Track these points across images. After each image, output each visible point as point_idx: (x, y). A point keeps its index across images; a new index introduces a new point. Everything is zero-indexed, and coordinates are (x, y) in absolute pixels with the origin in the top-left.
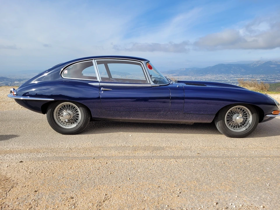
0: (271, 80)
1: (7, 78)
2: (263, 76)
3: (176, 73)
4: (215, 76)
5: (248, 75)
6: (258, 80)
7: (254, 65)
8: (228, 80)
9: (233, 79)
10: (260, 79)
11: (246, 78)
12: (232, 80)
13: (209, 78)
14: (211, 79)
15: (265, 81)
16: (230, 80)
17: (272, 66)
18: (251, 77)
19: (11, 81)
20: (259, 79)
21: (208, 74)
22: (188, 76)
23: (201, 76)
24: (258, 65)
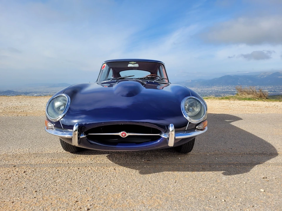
0: (279, 91)
1: (13, 92)
2: (270, 88)
5: (256, 87)
6: (266, 92)
7: (262, 76)
8: (235, 92)
13: (216, 89)
14: (218, 91)
15: (273, 92)
17: (280, 77)
20: (267, 90)
21: (215, 85)
22: (194, 87)
23: (207, 87)
24: (265, 76)
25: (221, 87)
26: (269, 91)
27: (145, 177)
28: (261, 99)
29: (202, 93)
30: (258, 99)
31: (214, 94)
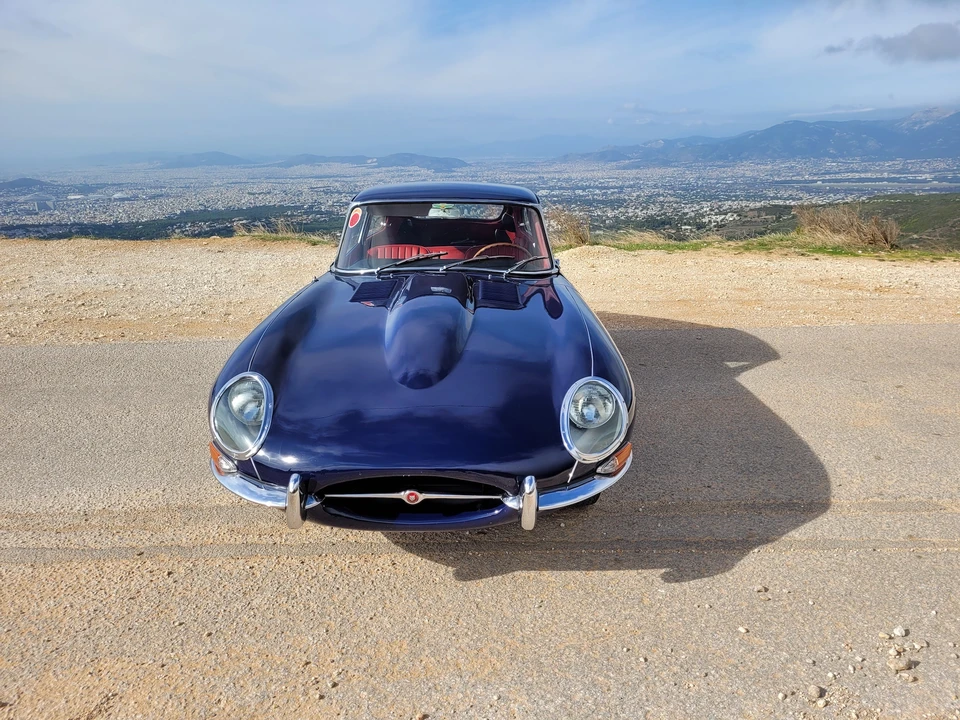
1: (41, 184)
2: (942, 166)
3: (629, 159)
4: (769, 167)
5: (891, 163)
6: (925, 181)
7: (915, 124)
8: (816, 181)
9: (833, 177)
10: (933, 176)
11: (882, 172)
12: (829, 181)
13: (748, 174)
14: (756, 179)
15: (950, 181)
16: (823, 181)
18: (900, 167)
19: (56, 194)
20: (928, 176)
21: (746, 159)
22: (672, 167)
23: (720, 167)
24: (928, 124)
25: (767, 165)
26: (934, 179)
27: (468, 589)
28: (873, 250)
29: (698, 188)
30: (865, 250)
31: (740, 189)
